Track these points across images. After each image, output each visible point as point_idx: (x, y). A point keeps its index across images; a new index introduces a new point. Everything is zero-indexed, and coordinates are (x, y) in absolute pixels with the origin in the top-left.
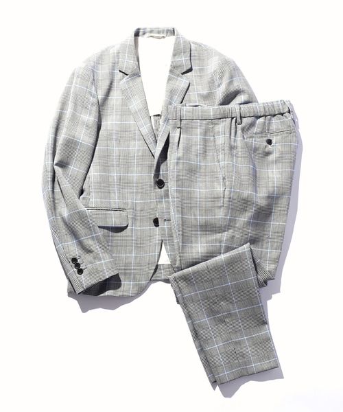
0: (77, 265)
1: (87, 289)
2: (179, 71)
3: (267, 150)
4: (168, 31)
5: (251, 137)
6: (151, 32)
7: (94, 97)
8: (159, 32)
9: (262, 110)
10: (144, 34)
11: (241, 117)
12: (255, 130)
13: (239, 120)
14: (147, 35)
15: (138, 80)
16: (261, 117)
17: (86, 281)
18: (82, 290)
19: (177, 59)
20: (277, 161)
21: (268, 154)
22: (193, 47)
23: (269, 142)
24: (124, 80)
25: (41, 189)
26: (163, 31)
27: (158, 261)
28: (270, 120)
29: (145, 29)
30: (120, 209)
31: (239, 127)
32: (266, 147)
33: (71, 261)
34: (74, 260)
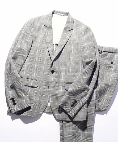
0: (14, 101)
1: (17, 112)
2: (68, 30)
3: (110, 65)
4: (66, 13)
5: (105, 60)
6: (59, 13)
7: (32, 33)
8: (62, 13)
9: (112, 50)
10: (56, 13)
11: (102, 51)
12: (107, 57)
13: (101, 52)
14: (58, 14)
15: (51, 30)
16: (110, 53)
17: (17, 108)
18: (14, 112)
19: (68, 25)
20: (114, 71)
21: (110, 67)
22: (75, 21)
23: (112, 63)
24: (46, 29)
25: (5, 67)
26: (64, 13)
27: (48, 104)
28: (114, 54)
29: (57, 11)
30: (35, 80)
31: (100, 55)
32: (110, 64)
33: (11, 99)
34: (13, 99)
